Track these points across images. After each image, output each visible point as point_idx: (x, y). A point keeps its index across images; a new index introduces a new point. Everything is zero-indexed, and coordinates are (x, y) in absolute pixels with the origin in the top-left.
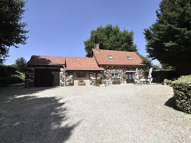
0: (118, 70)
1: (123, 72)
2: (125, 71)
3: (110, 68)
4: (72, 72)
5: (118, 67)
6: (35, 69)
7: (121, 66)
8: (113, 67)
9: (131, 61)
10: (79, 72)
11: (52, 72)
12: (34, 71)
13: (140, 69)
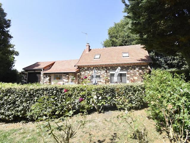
0: (99, 71)
1: (106, 73)
2: (109, 72)
3: (90, 69)
4: (49, 75)
5: (99, 68)
6: (28, 73)
7: (104, 67)
8: (92, 68)
9: (126, 58)
10: (57, 74)
11: (37, 75)
12: (27, 75)
13: (135, 69)
